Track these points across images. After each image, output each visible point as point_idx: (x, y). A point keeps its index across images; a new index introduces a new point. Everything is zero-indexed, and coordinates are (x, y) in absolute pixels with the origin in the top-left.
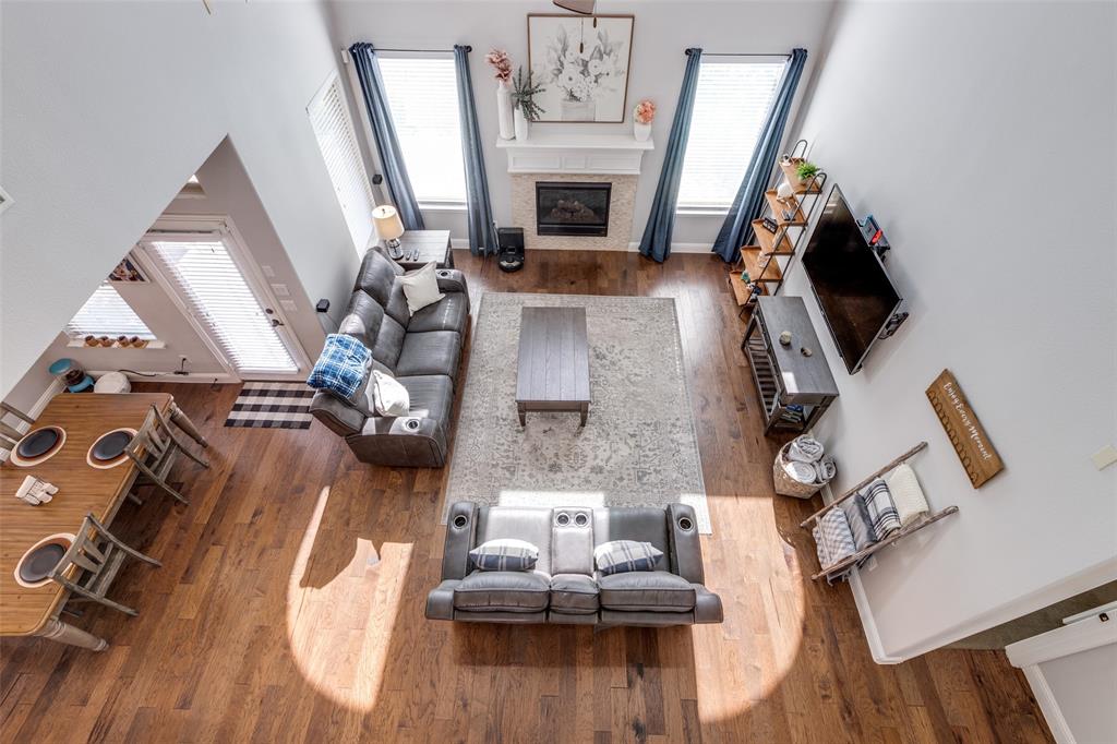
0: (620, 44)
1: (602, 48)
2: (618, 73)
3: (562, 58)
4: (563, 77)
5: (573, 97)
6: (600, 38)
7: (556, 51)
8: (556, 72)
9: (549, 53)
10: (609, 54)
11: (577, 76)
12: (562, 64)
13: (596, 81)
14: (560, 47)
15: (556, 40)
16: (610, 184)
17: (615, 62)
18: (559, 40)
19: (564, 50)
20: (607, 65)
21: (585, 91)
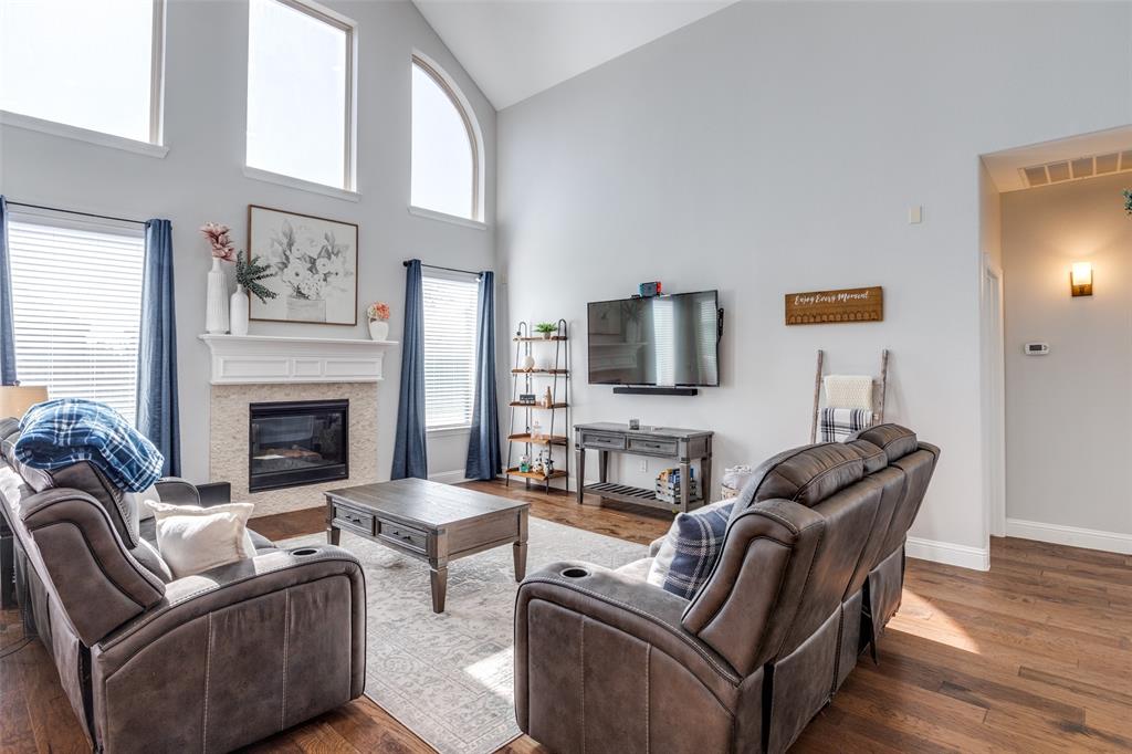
0: (347, 247)
1: (330, 248)
2: (347, 274)
3: (288, 253)
4: (289, 272)
5: (300, 294)
6: (326, 238)
7: (281, 244)
8: (280, 265)
9: (272, 246)
10: (337, 255)
11: (305, 273)
12: (287, 258)
13: (325, 280)
14: (285, 241)
15: (281, 235)
16: (347, 400)
17: (344, 263)
18: (285, 234)
19: (290, 245)
20: (334, 265)
21: (314, 289)
